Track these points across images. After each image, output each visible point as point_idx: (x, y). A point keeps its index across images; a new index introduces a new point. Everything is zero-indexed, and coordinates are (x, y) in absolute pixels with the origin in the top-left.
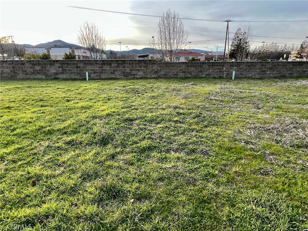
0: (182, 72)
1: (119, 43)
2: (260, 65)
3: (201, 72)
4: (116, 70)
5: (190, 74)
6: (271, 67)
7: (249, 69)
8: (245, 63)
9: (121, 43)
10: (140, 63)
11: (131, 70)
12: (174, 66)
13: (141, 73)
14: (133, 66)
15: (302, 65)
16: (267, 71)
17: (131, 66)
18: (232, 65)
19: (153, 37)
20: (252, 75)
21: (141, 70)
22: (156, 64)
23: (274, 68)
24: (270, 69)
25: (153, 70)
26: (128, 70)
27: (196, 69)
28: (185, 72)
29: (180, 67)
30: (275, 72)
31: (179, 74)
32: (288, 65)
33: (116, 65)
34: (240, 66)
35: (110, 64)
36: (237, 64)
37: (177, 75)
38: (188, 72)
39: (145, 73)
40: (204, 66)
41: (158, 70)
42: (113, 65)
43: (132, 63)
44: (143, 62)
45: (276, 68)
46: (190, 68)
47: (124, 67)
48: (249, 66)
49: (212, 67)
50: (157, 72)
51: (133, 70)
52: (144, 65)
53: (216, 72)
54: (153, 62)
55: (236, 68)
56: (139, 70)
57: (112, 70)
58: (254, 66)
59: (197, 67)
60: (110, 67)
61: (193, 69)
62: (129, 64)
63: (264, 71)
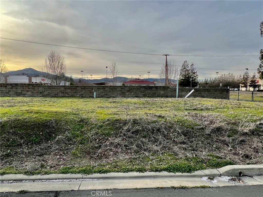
0: (61, 93)
1: (81, 71)
2: (120, 89)
3: (76, 93)
4: (11, 91)
5: (68, 94)
6: (128, 90)
7: (112, 91)
8: (108, 87)
9: (83, 71)
10: (29, 86)
11: (21, 91)
12: (55, 88)
13: (29, 93)
14: (23, 88)
15: (152, 88)
16: (126, 93)
17: (22, 88)
18: (99, 88)
19: (107, 67)
20: (115, 95)
21: (30, 91)
22: (41, 87)
23: (131, 90)
24: (128, 91)
25: (39, 91)
26: (19, 91)
27: (72, 91)
28: (63, 93)
29: (60, 89)
30: (132, 94)
31: (59, 94)
32: (141, 88)
33: (10, 87)
34: (105, 89)
35: (6, 86)
36: (102, 88)
37: (58, 95)
38: (66, 93)
39: (32, 93)
40: (78, 88)
41: (43, 91)
42: (8, 87)
43: (23, 86)
44: (31, 85)
45: (133, 91)
46: (67, 90)
47: (17, 88)
48: (112, 89)
49: (84, 89)
50: (42, 93)
51: (23, 91)
52: (32, 87)
53: (88, 93)
54: (39, 85)
55: (102, 90)
56: (28, 91)
57: (7, 91)
58: (115, 89)
59: (72, 89)
60: (6, 89)
61: (69, 90)
62: (21, 86)
63: (124, 93)
